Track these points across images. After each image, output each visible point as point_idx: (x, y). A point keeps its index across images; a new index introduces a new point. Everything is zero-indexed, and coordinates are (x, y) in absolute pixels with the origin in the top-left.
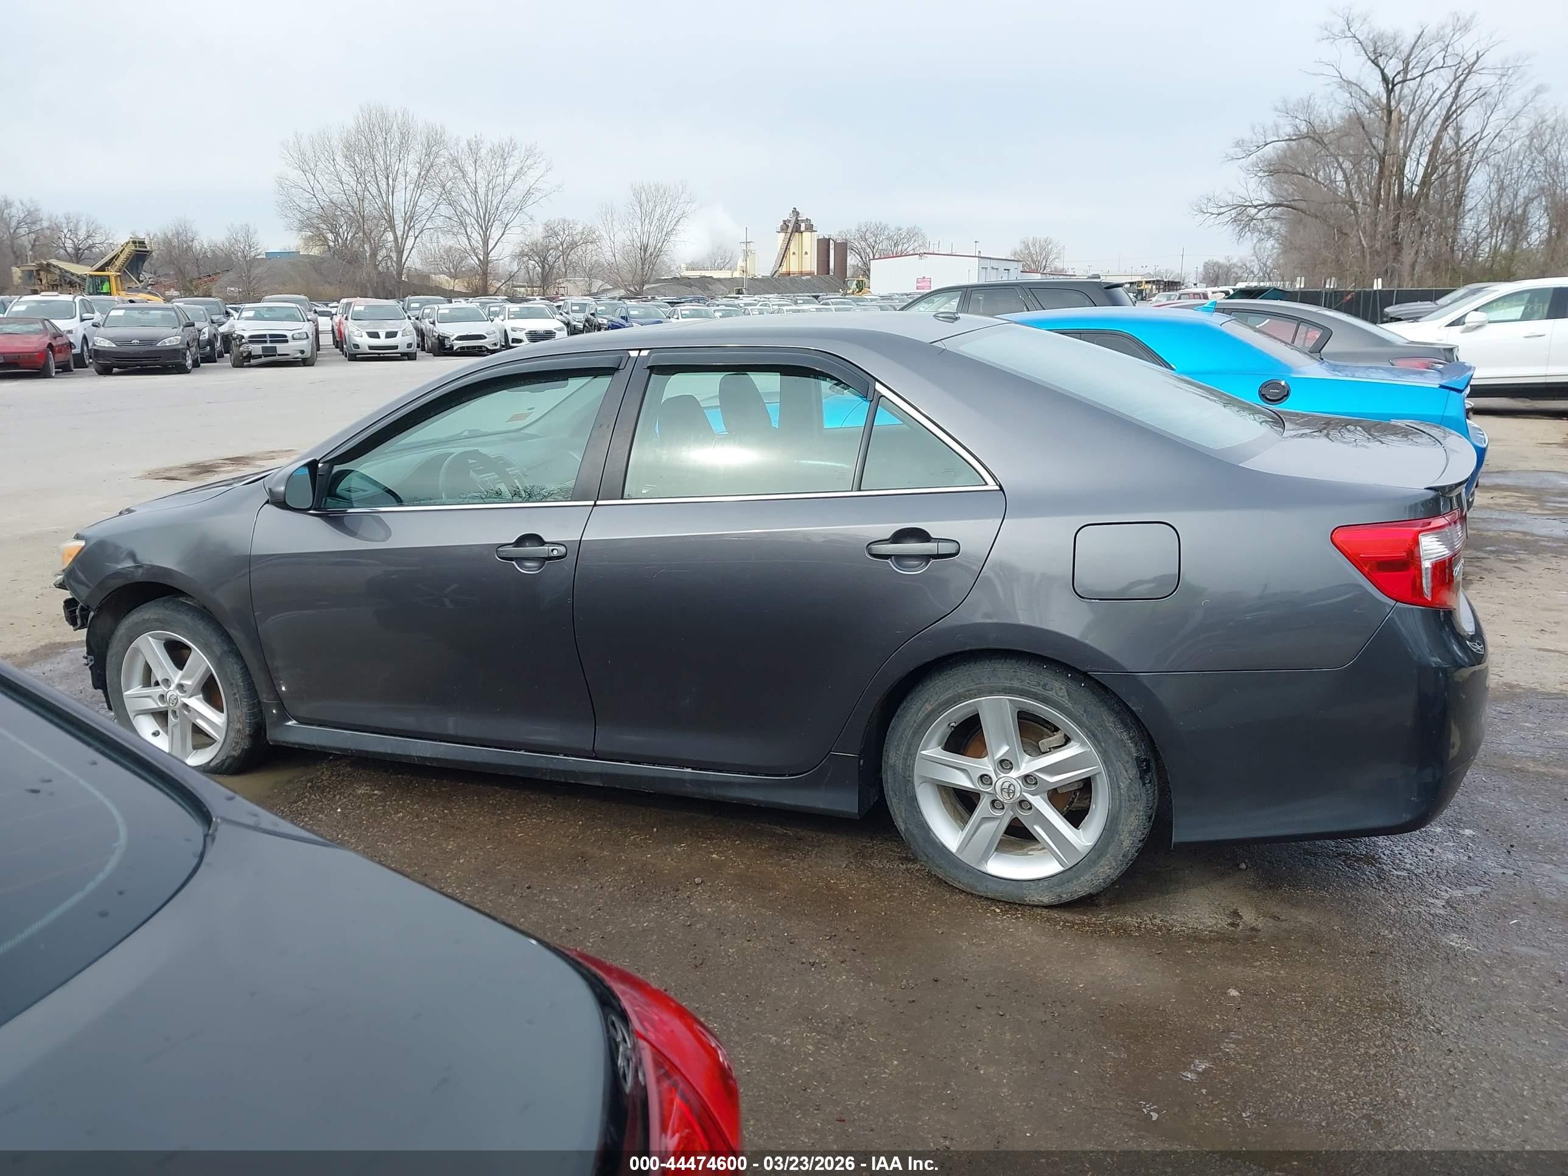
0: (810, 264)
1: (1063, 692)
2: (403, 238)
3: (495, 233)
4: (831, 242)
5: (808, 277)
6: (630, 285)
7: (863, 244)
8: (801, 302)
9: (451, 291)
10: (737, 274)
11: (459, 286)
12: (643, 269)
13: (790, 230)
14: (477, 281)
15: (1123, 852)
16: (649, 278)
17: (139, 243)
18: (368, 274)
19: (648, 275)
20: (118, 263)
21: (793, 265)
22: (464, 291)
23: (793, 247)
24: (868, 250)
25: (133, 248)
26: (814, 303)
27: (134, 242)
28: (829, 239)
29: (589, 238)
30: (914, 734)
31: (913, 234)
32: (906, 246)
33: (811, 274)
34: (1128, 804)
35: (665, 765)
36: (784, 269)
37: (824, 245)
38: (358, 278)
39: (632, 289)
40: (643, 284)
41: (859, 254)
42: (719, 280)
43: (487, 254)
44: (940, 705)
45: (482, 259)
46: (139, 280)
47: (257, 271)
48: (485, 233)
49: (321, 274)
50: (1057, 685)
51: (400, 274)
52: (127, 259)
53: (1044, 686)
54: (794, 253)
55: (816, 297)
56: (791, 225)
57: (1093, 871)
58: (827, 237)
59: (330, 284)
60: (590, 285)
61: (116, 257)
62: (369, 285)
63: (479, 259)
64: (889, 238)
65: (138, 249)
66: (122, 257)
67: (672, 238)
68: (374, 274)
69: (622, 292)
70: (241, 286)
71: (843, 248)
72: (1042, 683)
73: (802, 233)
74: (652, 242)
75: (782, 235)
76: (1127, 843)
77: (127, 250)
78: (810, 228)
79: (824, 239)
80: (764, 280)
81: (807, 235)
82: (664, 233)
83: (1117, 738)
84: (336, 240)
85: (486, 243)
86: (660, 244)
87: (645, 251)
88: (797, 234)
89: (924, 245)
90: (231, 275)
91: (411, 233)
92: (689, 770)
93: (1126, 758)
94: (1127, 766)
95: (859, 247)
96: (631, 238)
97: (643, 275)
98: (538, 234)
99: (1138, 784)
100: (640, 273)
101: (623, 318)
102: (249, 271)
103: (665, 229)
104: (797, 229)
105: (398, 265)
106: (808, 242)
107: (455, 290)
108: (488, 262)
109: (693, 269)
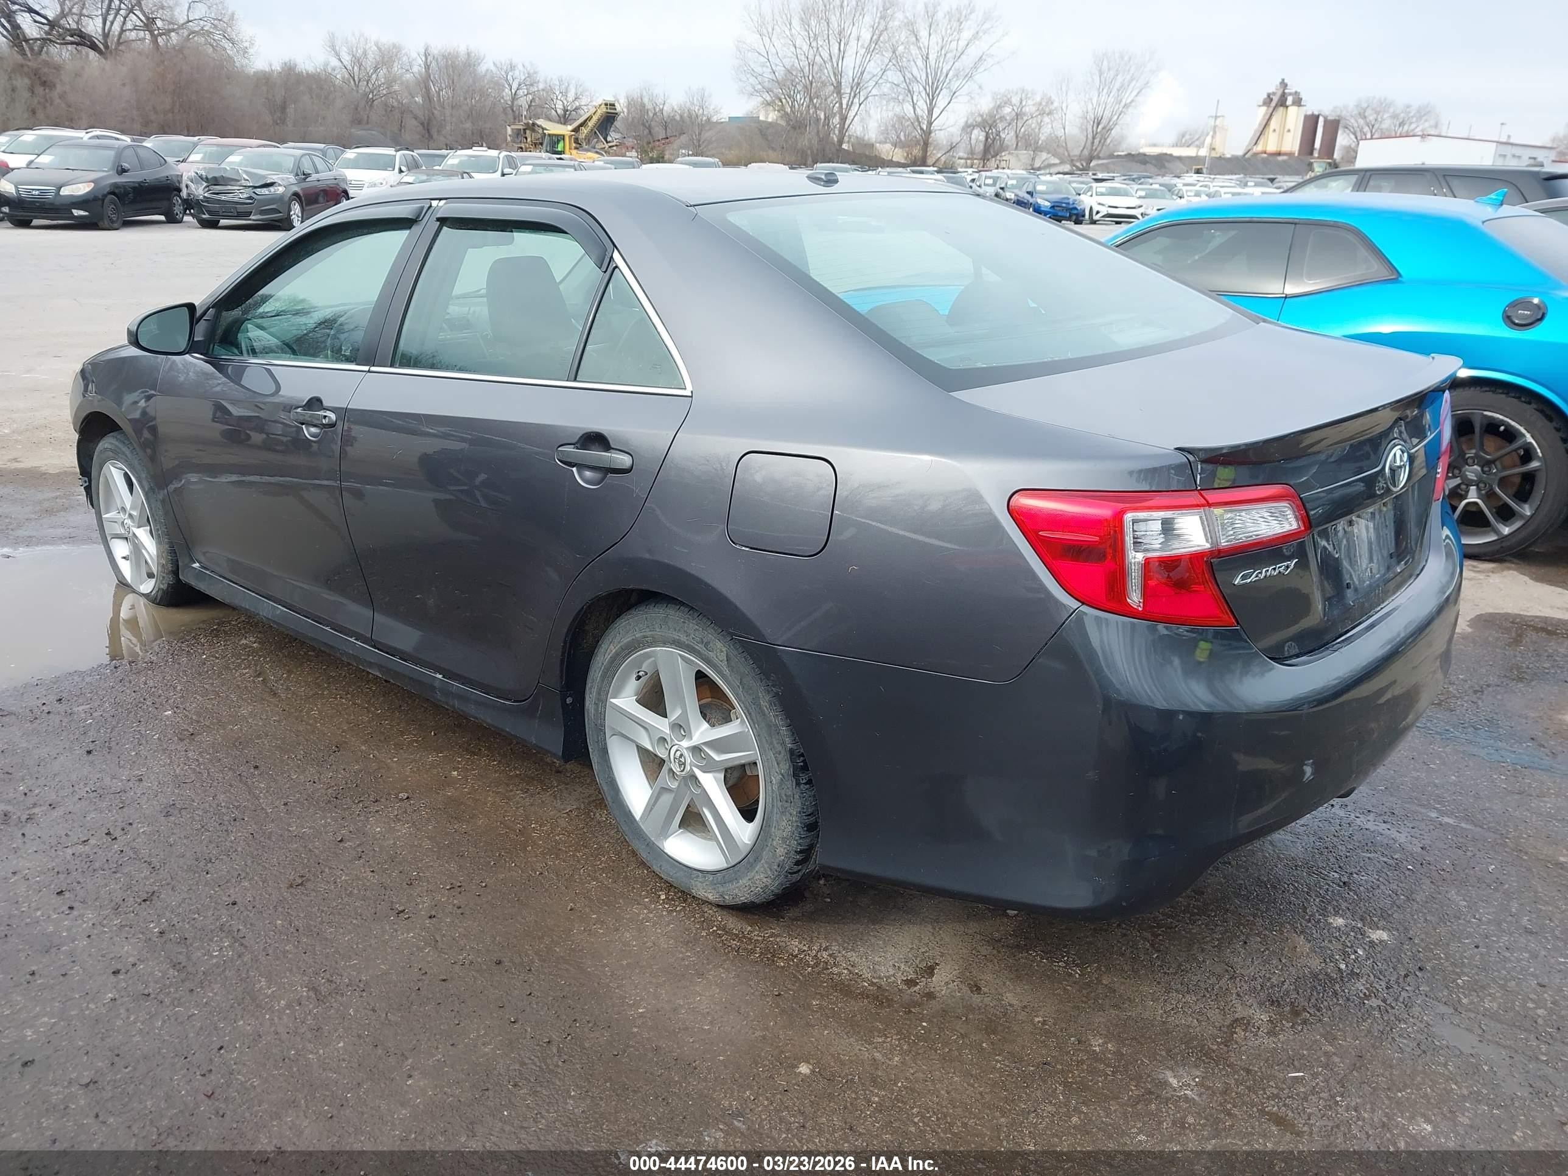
0: (1292, 143)
1: (723, 656)
2: (847, 105)
3: (941, 101)
4: (1321, 120)
5: (1285, 158)
6: (1077, 161)
7: (1361, 122)
8: (1253, 184)
9: (889, 161)
10: (1203, 152)
11: (899, 156)
12: (1093, 143)
13: (1273, 104)
14: (917, 152)
15: (777, 861)
16: (1098, 155)
17: (611, 105)
18: (810, 140)
19: (1099, 149)
20: (591, 124)
21: (1271, 144)
22: (903, 161)
23: (1274, 124)
24: (1366, 129)
25: (605, 110)
26: (1268, 186)
27: (606, 105)
28: (1318, 117)
29: (1045, 110)
30: (603, 677)
31: (1424, 113)
32: (1413, 126)
33: (1290, 154)
34: (780, 804)
35: (422, 666)
36: (1259, 148)
37: (1311, 122)
38: (799, 144)
39: (1078, 164)
40: (1091, 159)
41: (1355, 134)
42: (1179, 158)
43: (930, 123)
44: (622, 649)
45: (925, 128)
46: (605, 139)
47: (706, 135)
48: (931, 103)
49: (767, 139)
50: (719, 645)
51: (841, 142)
52: (599, 120)
53: (706, 645)
54: (1274, 130)
55: (1272, 180)
56: (1276, 99)
57: (750, 875)
58: (1316, 113)
59: (774, 149)
60: (1033, 159)
61: (590, 118)
62: (809, 152)
63: (922, 129)
64: (1395, 116)
65: (609, 111)
66: (595, 118)
67: (1130, 109)
68: (815, 142)
69: (1067, 168)
70: (691, 148)
71: (1333, 127)
72: (705, 640)
73: (1287, 107)
74: (1107, 114)
75: (1264, 109)
76: (781, 851)
77: (599, 112)
78: (1298, 102)
79: (1313, 115)
80: (1234, 160)
81: (1293, 110)
82: (1123, 104)
83: (771, 722)
84: (793, 106)
85: (930, 112)
86: (1116, 117)
87: (1098, 124)
88: (1282, 108)
89: (1436, 126)
90: (684, 138)
91: (856, 100)
92: (440, 676)
93: (779, 748)
94: (780, 757)
95: (1356, 125)
96: (1085, 110)
97: (1092, 150)
98: (985, 105)
99: (790, 783)
100: (1089, 148)
101: (1028, 193)
102: (700, 134)
103: (1124, 101)
104: (1282, 103)
105: (840, 131)
106: (1294, 118)
107: (894, 159)
108: (930, 133)
109: (1155, 145)
